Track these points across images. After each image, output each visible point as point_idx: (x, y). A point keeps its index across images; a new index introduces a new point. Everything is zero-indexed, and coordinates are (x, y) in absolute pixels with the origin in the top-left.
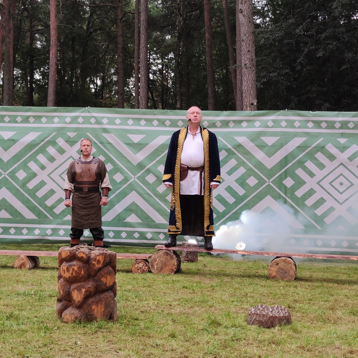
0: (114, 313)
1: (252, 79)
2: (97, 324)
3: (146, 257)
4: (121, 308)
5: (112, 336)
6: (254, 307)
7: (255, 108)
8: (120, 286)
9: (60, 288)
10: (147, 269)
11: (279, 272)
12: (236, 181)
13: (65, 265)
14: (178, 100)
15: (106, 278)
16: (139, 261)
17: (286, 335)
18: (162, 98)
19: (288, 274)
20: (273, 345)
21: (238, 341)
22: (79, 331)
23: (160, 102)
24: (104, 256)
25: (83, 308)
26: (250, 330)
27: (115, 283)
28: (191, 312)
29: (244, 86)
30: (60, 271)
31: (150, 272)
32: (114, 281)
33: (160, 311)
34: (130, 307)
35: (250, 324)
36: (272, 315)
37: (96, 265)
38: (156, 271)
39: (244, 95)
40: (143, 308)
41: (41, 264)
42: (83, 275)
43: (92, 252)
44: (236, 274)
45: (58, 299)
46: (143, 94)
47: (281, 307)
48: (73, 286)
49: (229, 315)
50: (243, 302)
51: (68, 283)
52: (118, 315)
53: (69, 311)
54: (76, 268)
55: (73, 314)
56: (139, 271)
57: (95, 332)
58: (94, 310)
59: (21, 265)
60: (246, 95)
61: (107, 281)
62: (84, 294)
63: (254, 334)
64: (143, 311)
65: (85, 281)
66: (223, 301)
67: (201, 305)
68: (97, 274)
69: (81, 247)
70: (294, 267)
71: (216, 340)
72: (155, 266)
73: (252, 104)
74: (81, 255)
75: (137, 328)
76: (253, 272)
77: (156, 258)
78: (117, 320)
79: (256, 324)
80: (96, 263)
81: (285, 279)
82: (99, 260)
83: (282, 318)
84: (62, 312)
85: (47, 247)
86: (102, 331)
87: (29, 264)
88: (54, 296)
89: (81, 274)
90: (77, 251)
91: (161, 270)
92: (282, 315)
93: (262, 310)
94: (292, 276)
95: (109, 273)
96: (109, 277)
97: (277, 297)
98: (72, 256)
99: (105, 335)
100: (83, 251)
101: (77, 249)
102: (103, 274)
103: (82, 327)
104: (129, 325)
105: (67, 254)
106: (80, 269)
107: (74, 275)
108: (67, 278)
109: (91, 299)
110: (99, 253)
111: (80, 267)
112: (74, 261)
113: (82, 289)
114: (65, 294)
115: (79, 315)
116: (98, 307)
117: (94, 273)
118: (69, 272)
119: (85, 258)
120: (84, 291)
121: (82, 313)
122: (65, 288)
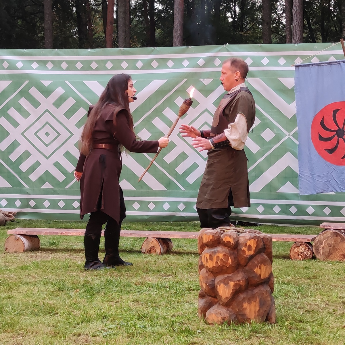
0: (272, 312)
2: (251, 326)
3: (308, 240)
4: (280, 306)
5: (271, 343)
8: (277, 277)
9: (202, 281)
10: (310, 254)
13: (207, 252)
15: (260, 269)
16: (300, 243)
18: (322, 26)
22: (229, 336)
23: (319, 31)
24: (256, 240)
25: (231, 306)
27: (271, 275)
30: (201, 259)
31: (314, 258)
32: (270, 273)
33: (331, 311)
34: (291, 304)
37: (247, 251)
38: (322, 258)
40: (309, 306)
41: (175, 247)
42: (230, 265)
43: (241, 235)
45: (199, 294)
46: (297, 23)
48: (219, 278)
51: (212, 274)
52: (276, 315)
53: (214, 310)
54: (221, 256)
55: (220, 314)
56: (300, 257)
57: (249, 338)
58: (246, 309)
59: (151, 249)
61: (261, 272)
62: (232, 289)
64: (309, 310)
65: (233, 272)
68: (248, 263)
69: (227, 229)
72: (321, 250)
74: (226, 239)
75: (303, 332)
77: (322, 240)
78: (276, 322)
80: (246, 248)
84: (206, 311)
85: (180, 225)
86: (258, 336)
87: (159, 248)
88: (194, 290)
89: (228, 263)
90: (222, 234)
91: (329, 256)
95: (263, 262)
96: (263, 267)
98: (216, 240)
99: (262, 341)
100: (229, 234)
101: (222, 231)
102: (256, 263)
103: (231, 331)
104: (292, 329)
105: (209, 238)
106: (226, 256)
107: (219, 264)
108: (210, 268)
109: (242, 295)
110: (249, 237)
111: (226, 254)
112: (219, 246)
113: (230, 282)
114: (209, 288)
115: (228, 315)
116: (251, 305)
117: (245, 262)
118: (213, 260)
119: (233, 243)
120: (233, 284)
121: (230, 312)
122: (209, 281)
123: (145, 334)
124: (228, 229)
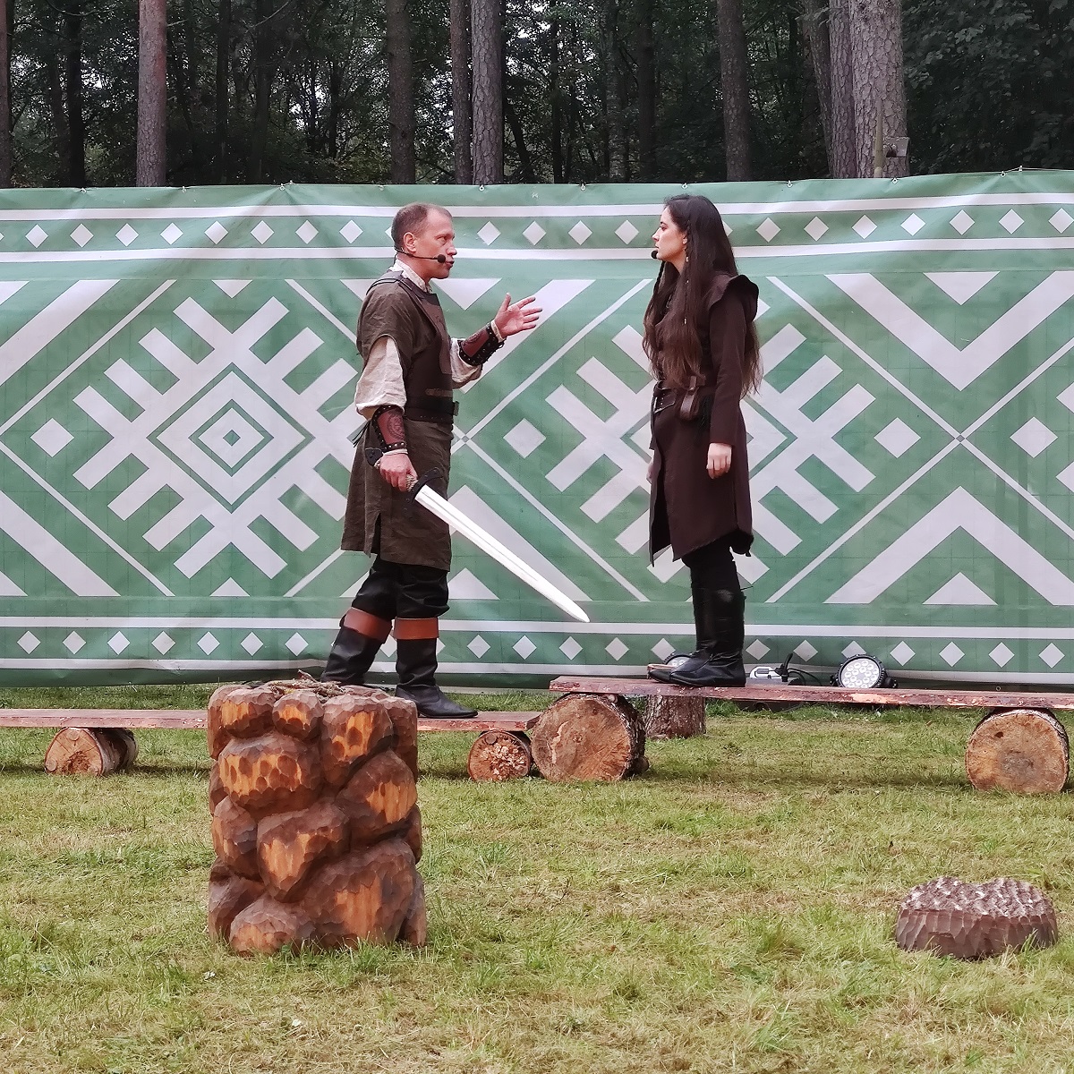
0: (415, 915)
1: (890, 61)
2: (357, 956)
3: (518, 724)
4: (439, 901)
5: (412, 998)
6: (921, 887)
7: (903, 167)
8: (432, 827)
9: (219, 832)
10: (525, 764)
11: (1005, 762)
12: (841, 437)
13: (233, 752)
14: (614, 149)
15: (383, 794)
16: (496, 735)
17: (1039, 982)
18: (556, 145)
19: (1039, 768)
20: (993, 1018)
21: (867, 1008)
22: (295, 984)
23: (546, 161)
24: (373, 714)
25: (303, 903)
26: (909, 968)
27: (414, 812)
28: (692, 908)
29: (859, 86)
30: (218, 771)
31: (535, 773)
32: (410, 805)
33: (579, 909)
34: (468, 896)
35: (906, 947)
36: (985, 913)
37: (346, 747)
38: (558, 771)
39: (861, 120)
40: (518, 900)
41: (143, 752)
42: (300, 786)
43: (330, 701)
44: (846, 775)
45: (212, 874)
46: (486, 133)
47: (1018, 884)
48: (269, 824)
49: (828, 918)
50: (878, 871)
51: (248, 815)
52: (428, 923)
53: (254, 915)
54: (274, 760)
55: (271, 924)
56: (496, 772)
57: (351, 986)
58: (343, 907)
59: (73, 761)
60: (867, 120)
61: (385, 803)
62: (305, 853)
63: (922, 981)
64: (519, 908)
65: (307, 805)
66: (807, 871)
67: (725, 886)
68: (349, 778)
69: (290, 687)
70: (1059, 745)
71: (784, 1003)
72: (553, 751)
73: (892, 154)
74: (287, 713)
75: (501, 967)
76: (909, 766)
77: (556, 724)
78: (428, 942)
79: (929, 948)
80: (346, 739)
81: (1029, 790)
83: (1023, 924)
84: (230, 918)
85: (161, 694)
86: (376, 980)
87: (98, 759)
88: (198, 866)
89: (293, 780)
90: (277, 699)
91: (575, 767)
92: (1023, 912)
93: (949, 897)
94: (1053, 777)
95: (393, 776)
96: (392, 790)
97: (1001, 850)
98: (260, 717)
99: (387, 995)
100: (297, 699)
101: (276, 692)
102: (372, 778)
103: (302, 970)
104: (471, 959)
105: (239, 710)
106: (289, 762)
107: (269, 784)
108: (242, 796)
109: (333, 870)
110: (353, 706)
111: (288, 755)
112: (267, 734)
113: (298, 832)
114: (239, 852)
115: (292, 927)
116: (358, 896)
117: (341, 776)
118: (251, 774)
119: (306, 725)
120: (308, 841)
121: (300, 918)
122: (239, 833)
123: (55, 988)
124: (293, 685)
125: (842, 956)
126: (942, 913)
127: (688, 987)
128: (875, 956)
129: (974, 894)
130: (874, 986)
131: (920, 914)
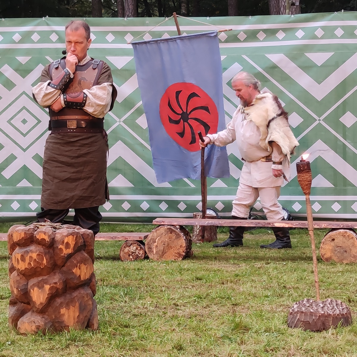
0: (93, 318)
2: (69, 335)
3: (140, 238)
4: (104, 312)
5: (91, 352)
6: (298, 303)
7: (298, 9)
9: (13, 285)
10: (143, 254)
11: (335, 251)
13: (18, 252)
15: (80, 269)
16: (131, 242)
17: (343, 340)
19: (349, 253)
20: (324, 355)
21: (274, 352)
22: (43, 346)
24: (75, 236)
25: (47, 313)
26: (292, 336)
27: (93, 275)
28: (207, 312)
30: (12, 260)
31: (146, 258)
32: (91, 273)
33: (161, 314)
34: (116, 309)
35: (291, 327)
36: (323, 313)
37: (64, 249)
38: (156, 257)
40: (136, 310)
42: (45, 266)
43: (58, 231)
45: (10, 301)
47: (336, 301)
48: (33, 281)
49: (261, 316)
51: (24, 278)
52: (99, 320)
53: (27, 318)
54: (34, 256)
55: (34, 322)
56: (131, 257)
57: (66, 347)
58: (63, 315)
61: (80, 273)
62: (48, 293)
63: (297, 341)
64: (137, 313)
65: (48, 273)
68: (66, 263)
69: (41, 225)
71: (241, 351)
72: (154, 249)
73: (293, 4)
74: (40, 236)
75: (127, 338)
76: (298, 252)
77: (155, 238)
79: (300, 327)
80: (64, 246)
81: (345, 262)
82: (67, 244)
83: (338, 317)
84: (17, 320)
86: (76, 344)
88: (6, 298)
89: (42, 264)
90: (36, 231)
91: (163, 255)
92: (338, 312)
93: (308, 306)
95: (84, 261)
96: (83, 267)
97: (332, 287)
98: (29, 238)
99: (81, 350)
100: (44, 231)
101: (36, 228)
102: (75, 262)
103: (46, 341)
104: (116, 335)
105: (20, 235)
106: (41, 256)
107: (32, 266)
108: (22, 270)
109: (59, 300)
110: (67, 233)
111: (40, 253)
112: (32, 245)
113: (45, 285)
114: (21, 293)
115: (43, 323)
116: (70, 310)
117: (62, 261)
118: (25, 261)
119: (48, 241)
120: (49, 288)
121: (46, 319)
122: (21, 285)
124: (43, 225)
125: (266, 331)
126: (305, 313)
127: (203, 345)
128: (279, 331)
129: (318, 305)
130: (278, 343)
131: (297, 314)
